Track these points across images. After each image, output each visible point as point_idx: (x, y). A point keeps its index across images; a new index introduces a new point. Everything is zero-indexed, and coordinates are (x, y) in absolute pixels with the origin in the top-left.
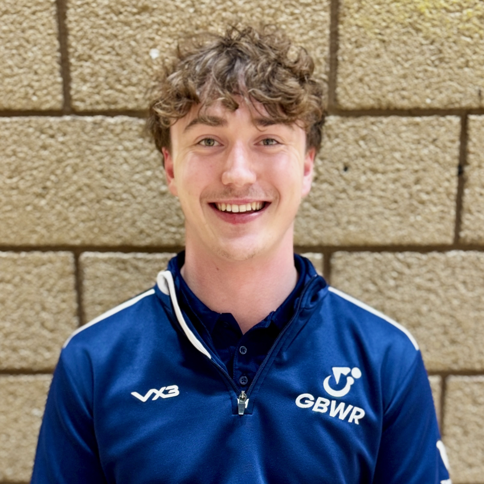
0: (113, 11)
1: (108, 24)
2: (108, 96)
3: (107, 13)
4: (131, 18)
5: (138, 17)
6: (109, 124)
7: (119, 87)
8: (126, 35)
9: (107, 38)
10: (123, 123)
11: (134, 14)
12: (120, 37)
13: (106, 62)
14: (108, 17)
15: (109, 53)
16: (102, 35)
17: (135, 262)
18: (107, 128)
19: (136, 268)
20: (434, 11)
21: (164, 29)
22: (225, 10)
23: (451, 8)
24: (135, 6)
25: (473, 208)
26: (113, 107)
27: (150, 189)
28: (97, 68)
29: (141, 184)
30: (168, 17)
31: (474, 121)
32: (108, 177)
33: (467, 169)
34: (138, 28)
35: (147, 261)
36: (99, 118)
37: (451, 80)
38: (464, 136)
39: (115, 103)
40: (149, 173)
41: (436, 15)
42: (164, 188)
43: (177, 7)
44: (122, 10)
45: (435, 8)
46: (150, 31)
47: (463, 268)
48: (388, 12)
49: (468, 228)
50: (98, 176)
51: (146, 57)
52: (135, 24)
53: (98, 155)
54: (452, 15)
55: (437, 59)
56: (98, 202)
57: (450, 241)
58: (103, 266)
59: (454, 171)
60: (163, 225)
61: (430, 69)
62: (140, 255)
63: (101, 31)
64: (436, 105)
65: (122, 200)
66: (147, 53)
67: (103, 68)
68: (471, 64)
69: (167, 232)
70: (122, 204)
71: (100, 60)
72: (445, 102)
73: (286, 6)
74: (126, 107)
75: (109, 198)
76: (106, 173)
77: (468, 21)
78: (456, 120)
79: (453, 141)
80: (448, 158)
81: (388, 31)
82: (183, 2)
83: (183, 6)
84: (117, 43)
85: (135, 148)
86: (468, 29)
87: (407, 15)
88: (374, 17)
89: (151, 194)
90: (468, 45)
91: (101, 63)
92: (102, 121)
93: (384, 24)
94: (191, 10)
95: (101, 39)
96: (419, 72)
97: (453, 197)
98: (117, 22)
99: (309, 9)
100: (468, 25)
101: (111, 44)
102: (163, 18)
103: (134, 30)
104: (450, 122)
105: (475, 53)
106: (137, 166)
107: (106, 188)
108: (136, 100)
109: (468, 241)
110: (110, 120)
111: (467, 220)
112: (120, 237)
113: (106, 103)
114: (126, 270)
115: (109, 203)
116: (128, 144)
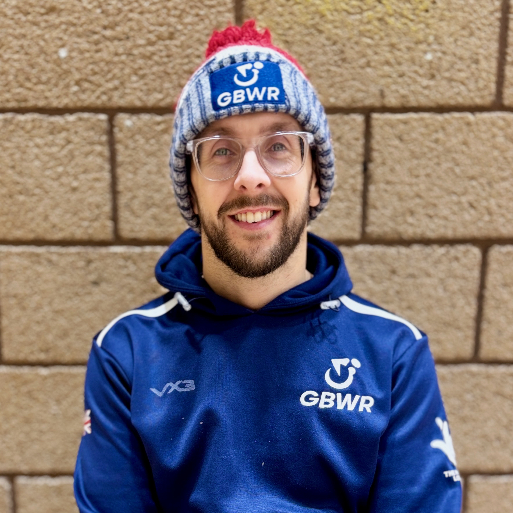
0: (21, 12)
1: (17, 23)
2: (19, 94)
3: (15, 14)
4: (39, 19)
5: (46, 17)
6: (20, 121)
7: (29, 85)
8: (35, 34)
9: (16, 37)
10: (33, 121)
11: (42, 15)
12: (29, 37)
13: (15, 61)
14: (16, 17)
15: (17, 52)
16: (10, 35)
17: (49, 256)
18: (17, 125)
19: (50, 261)
20: (335, 13)
21: (72, 29)
22: (131, 11)
23: (352, 10)
24: (43, 7)
25: (378, 204)
26: (23, 105)
27: (62, 185)
28: (7, 67)
29: (53, 179)
30: (75, 18)
31: (377, 119)
32: (20, 173)
33: (371, 166)
34: (46, 28)
35: (60, 255)
36: (9, 115)
37: (354, 79)
38: (368, 134)
39: (26, 100)
40: (60, 169)
41: (337, 17)
42: (75, 184)
43: (85, 8)
44: (30, 10)
45: (336, 10)
46: (58, 31)
47: (370, 262)
48: (291, 13)
49: (374, 223)
50: (10, 172)
51: (55, 57)
52: (43, 25)
53: (10, 152)
54: (353, 17)
55: (339, 60)
56: (11, 196)
57: (356, 235)
58: (16, 260)
59: (359, 168)
60: (75, 219)
61: (333, 68)
62: (54, 249)
63: (10, 31)
64: (340, 103)
65: (34, 195)
66: (56, 52)
67: (12, 66)
68: (373, 64)
69: (79, 226)
70: (34, 199)
71: (9, 59)
72: (349, 100)
73: (191, 7)
74: (36, 105)
75: (20, 193)
76: (18, 169)
77: (369, 22)
78: (359, 118)
79: (357, 139)
80: (353, 155)
81: (291, 32)
82: (90, 3)
83: (90, 7)
84: (25, 43)
85: (46, 144)
86: (369, 31)
87: (310, 17)
88: (277, 19)
89: (62, 190)
90: (369, 46)
91: (11, 62)
92: (13, 118)
93: (287, 25)
94: (99, 11)
95: (10, 38)
96: (322, 72)
97: (359, 194)
98: (25, 22)
99: (213, 10)
100: (369, 27)
101: (19, 43)
102: (71, 18)
103: (43, 30)
104: (354, 120)
105: (376, 53)
106: (48, 162)
107: (18, 183)
108: (46, 98)
109: (374, 236)
110: (21, 118)
111: (373, 215)
112: (32, 231)
113: (17, 101)
114: (39, 263)
115: (21, 198)
116: (38, 141)
